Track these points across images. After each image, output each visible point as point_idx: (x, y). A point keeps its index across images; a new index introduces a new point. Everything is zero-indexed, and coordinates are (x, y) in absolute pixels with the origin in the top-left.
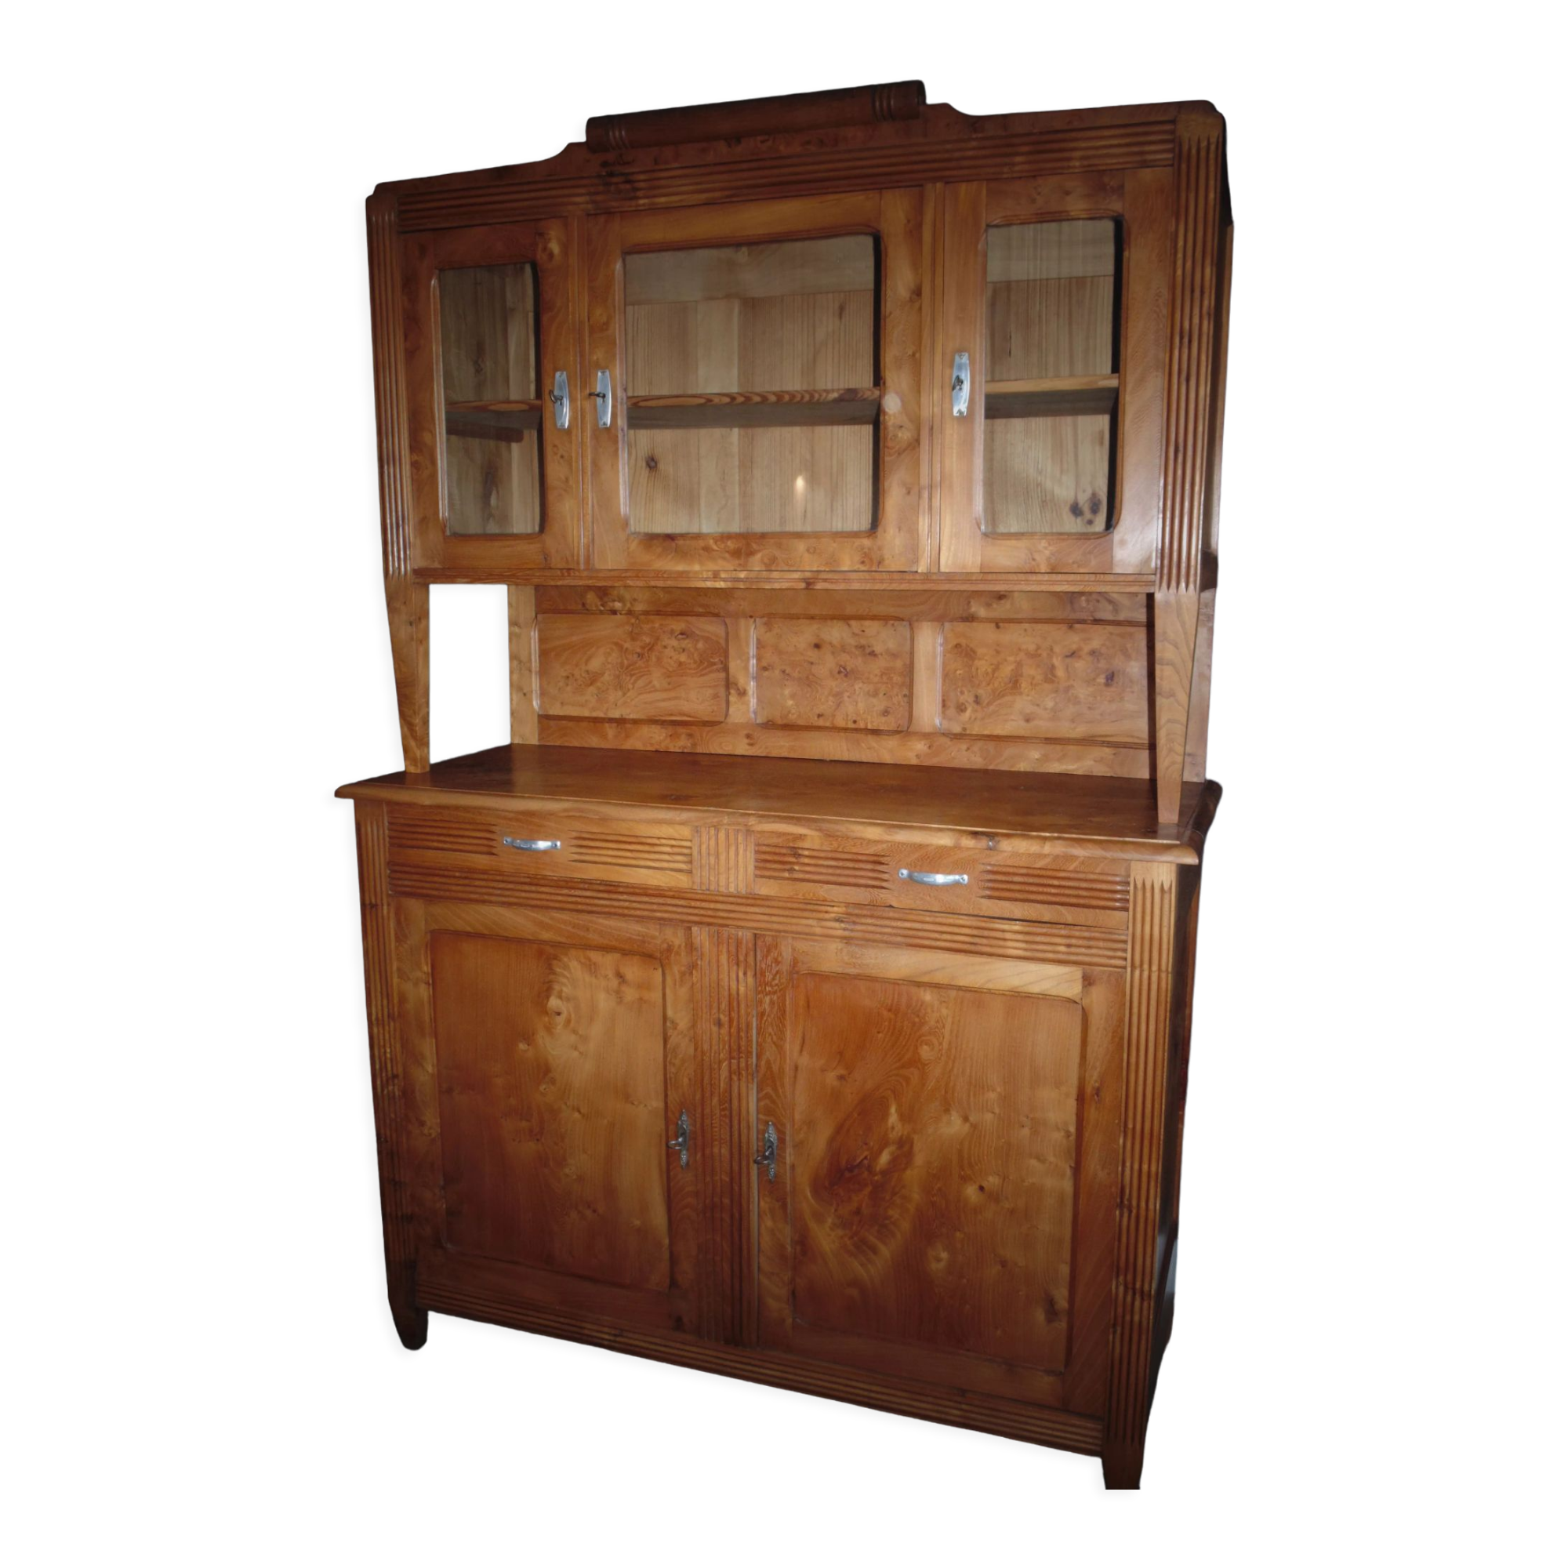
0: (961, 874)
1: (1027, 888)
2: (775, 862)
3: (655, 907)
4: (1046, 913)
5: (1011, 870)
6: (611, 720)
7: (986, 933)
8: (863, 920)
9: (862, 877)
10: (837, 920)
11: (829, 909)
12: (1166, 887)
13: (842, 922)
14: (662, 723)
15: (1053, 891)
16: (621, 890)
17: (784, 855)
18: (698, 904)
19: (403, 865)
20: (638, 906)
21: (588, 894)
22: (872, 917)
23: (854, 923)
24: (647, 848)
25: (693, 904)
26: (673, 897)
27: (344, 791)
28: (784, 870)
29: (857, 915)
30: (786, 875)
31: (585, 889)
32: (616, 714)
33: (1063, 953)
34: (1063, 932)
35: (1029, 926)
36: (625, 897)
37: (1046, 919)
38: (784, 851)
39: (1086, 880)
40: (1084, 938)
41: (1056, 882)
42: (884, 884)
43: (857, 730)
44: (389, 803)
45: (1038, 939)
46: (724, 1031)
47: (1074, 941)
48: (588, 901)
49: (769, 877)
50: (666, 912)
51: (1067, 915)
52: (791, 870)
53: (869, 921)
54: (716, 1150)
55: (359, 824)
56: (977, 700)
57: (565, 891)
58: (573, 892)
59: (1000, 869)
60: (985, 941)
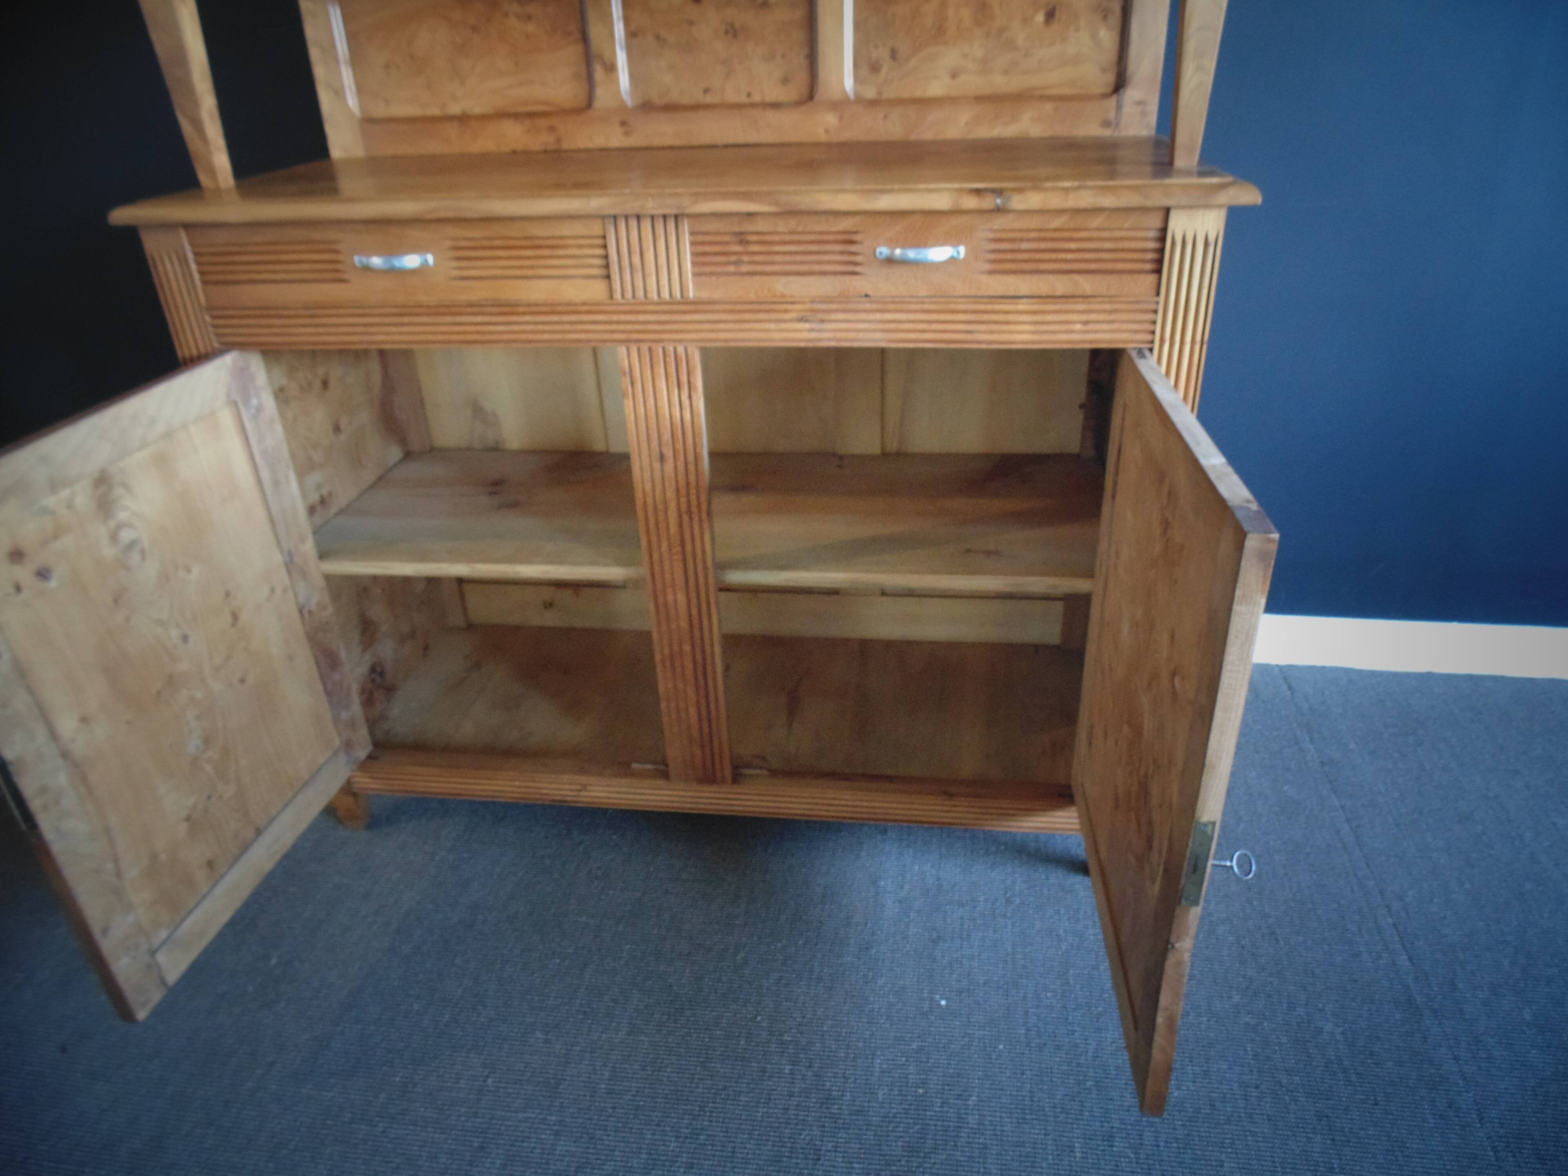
0: (955, 244)
1: (1038, 256)
2: (717, 254)
3: (567, 327)
4: (1060, 285)
5: (1019, 235)
6: (451, 118)
7: (986, 317)
8: (834, 316)
9: (829, 262)
10: (801, 320)
11: (790, 307)
12: (1212, 239)
13: (807, 321)
14: (516, 116)
15: (1070, 256)
16: (521, 309)
17: (726, 243)
18: (623, 317)
19: (225, 308)
20: (547, 328)
21: (479, 319)
22: (844, 311)
23: (822, 321)
24: (547, 252)
25: (615, 318)
26: (589, 312)
27: (121, 215)
28: (728, 263)
29: (823, 311)
30: (732, 268)
31: (474, 314)
32: (455, 109)
33: (1079, 332)
34: (1080, 307)
35: (1036, 303)
36: (527, 318)
37: (1059, 292)
38: (727, 238)
39: (1110, 239)
40: (1104, 311)
41: (1073, 245)
42: (857, 269)
43: (753, 105)
44: (188, 226)
45: (1049, 318)
46: (669, 466)
47: (1093, 317)
48: (479, 328)
49: (712, 274)
50: (582, 331)
51: (1086, 284)
52: (737, 263)
53: (840, 316)
54: (670, 598)
55: (153, 260)
56: (894, 55)
57: (448, 319)
58: (458, 319)
59: (1004, 235)
60: (983, 327)
